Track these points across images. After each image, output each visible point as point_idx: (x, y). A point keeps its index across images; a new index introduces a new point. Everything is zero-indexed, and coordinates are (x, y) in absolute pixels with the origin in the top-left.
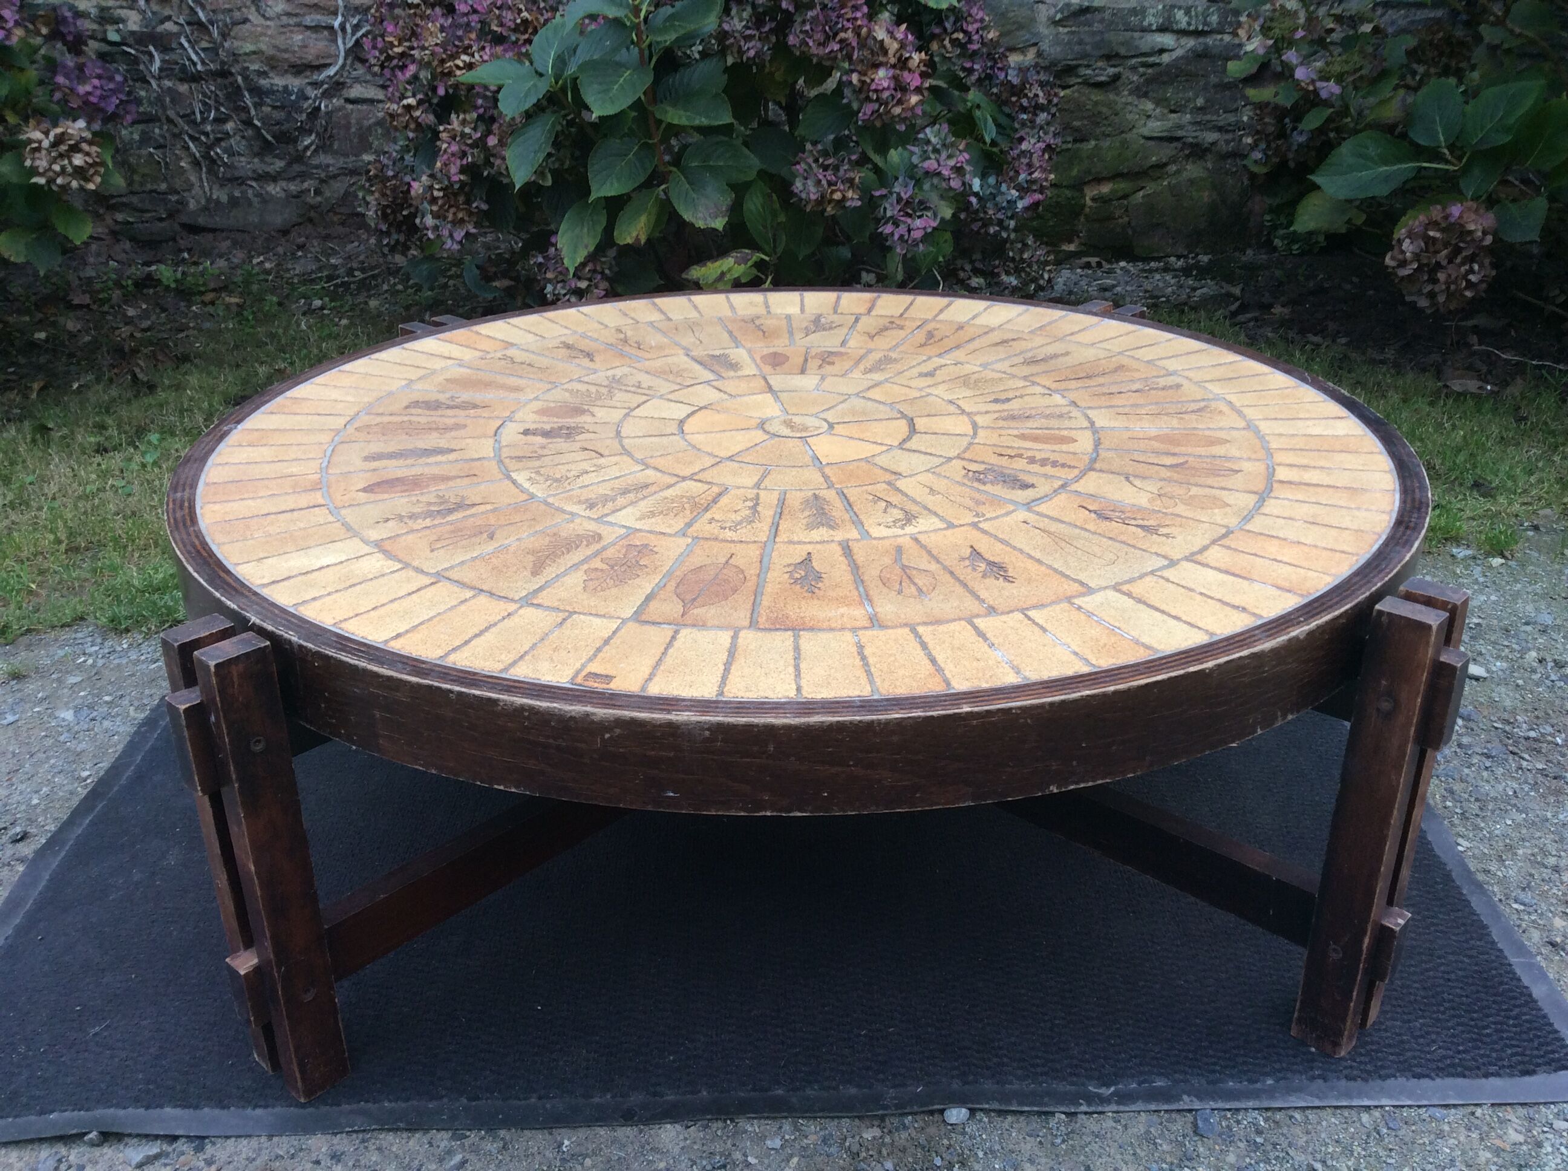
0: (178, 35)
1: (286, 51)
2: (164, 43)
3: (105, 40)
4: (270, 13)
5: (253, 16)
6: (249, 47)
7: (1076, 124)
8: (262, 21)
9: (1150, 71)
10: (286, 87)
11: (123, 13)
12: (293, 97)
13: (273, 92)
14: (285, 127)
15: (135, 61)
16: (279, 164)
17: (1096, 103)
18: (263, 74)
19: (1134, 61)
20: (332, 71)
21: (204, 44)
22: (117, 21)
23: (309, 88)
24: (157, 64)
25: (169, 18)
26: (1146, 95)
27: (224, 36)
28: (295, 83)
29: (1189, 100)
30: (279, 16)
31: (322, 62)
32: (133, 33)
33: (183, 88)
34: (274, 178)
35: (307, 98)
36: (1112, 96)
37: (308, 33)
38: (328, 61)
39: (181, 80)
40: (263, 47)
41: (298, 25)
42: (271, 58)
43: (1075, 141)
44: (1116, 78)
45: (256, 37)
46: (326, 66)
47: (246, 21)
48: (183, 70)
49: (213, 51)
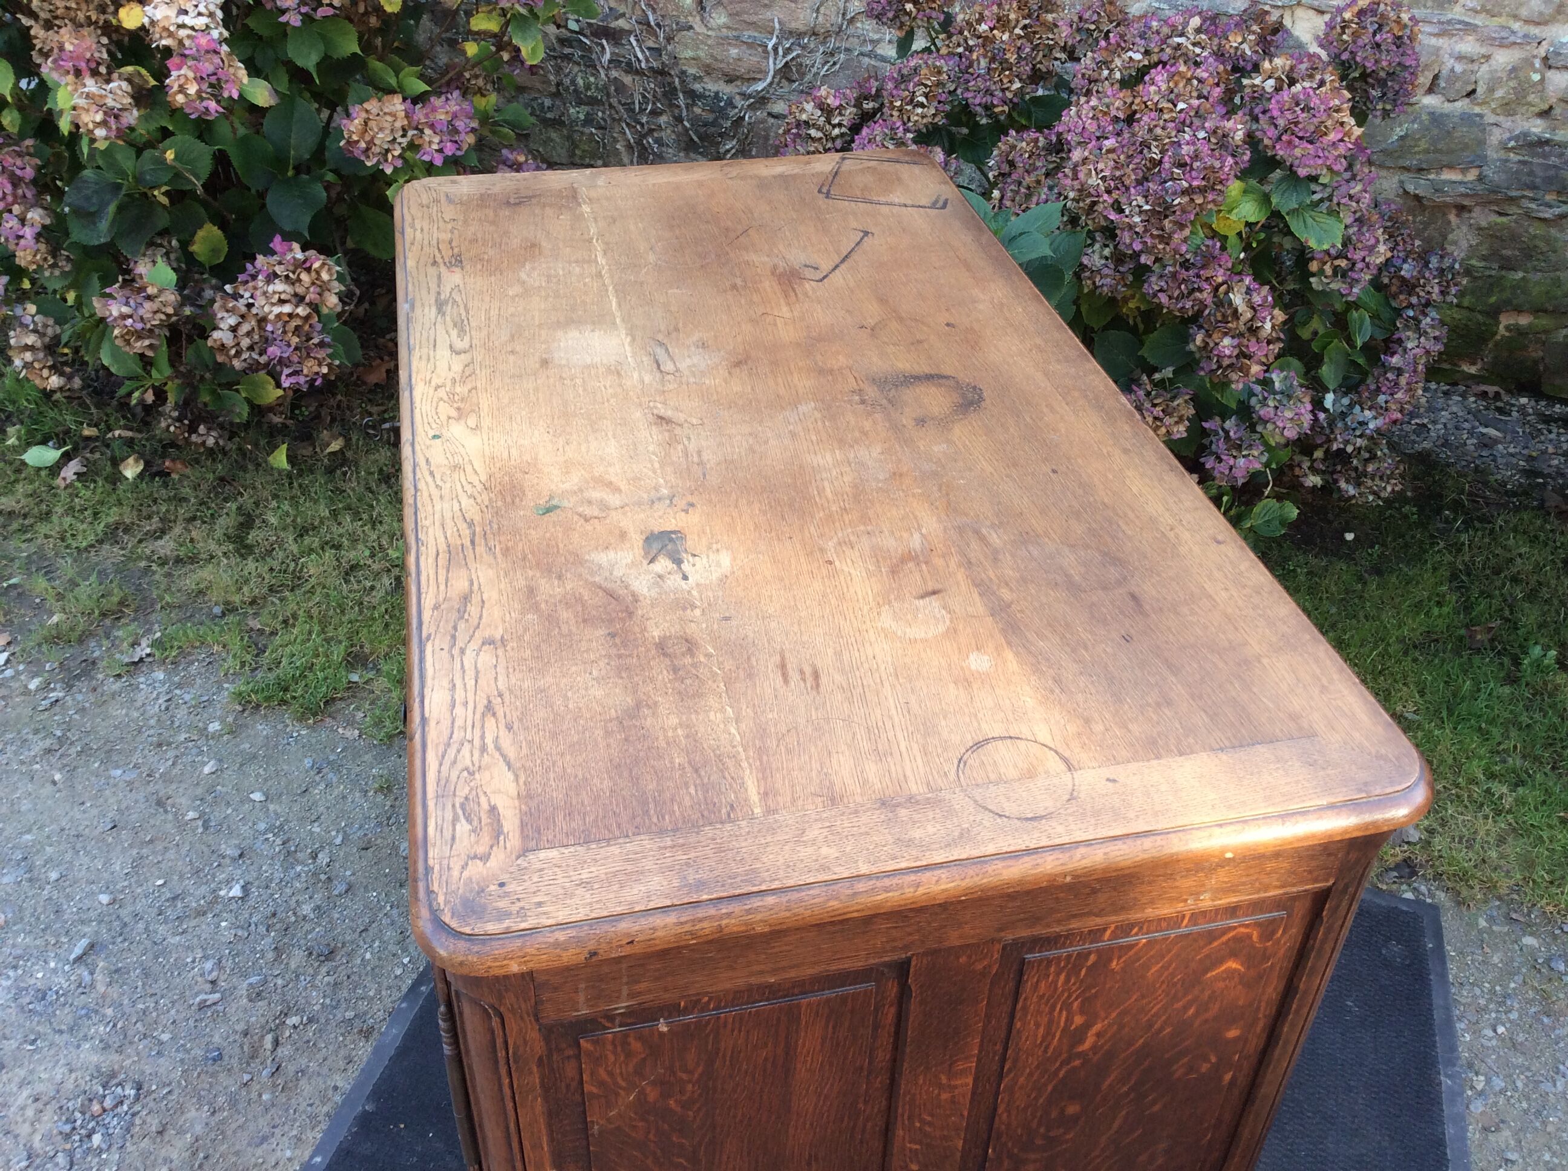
1: (722, 61)
2: (615, 36)
3: (565, 28)
4: (712, 23)
6: (689, 53)
7: (1506, 253)
8: (704, 30)
10: (717, 93)
12: (722, 104)
13: (705, 97)
14: (710, 131)
15: (590, 50)
17: (1535, 236)
18: (697, 79)
20: (760, 86)
21: (651, 44)
23: (737, 97)
24: (607, 56)
25: (623, 15)
27: (669, 39)
28: (727, 90)
30: (719, 28)
31: (752, 75)
32: (590, 25)
33: (627, 79)
35: (736, 107)
37: (744, 47)
38: (758, 76)
39: (627, 72)
40: (701, 54)
42: (708, 66)
43: (1501, 268)
45: (697, 45)
46: (756, 80)
47: (691, 27)
48: (629, 64)
49: (657, 51)
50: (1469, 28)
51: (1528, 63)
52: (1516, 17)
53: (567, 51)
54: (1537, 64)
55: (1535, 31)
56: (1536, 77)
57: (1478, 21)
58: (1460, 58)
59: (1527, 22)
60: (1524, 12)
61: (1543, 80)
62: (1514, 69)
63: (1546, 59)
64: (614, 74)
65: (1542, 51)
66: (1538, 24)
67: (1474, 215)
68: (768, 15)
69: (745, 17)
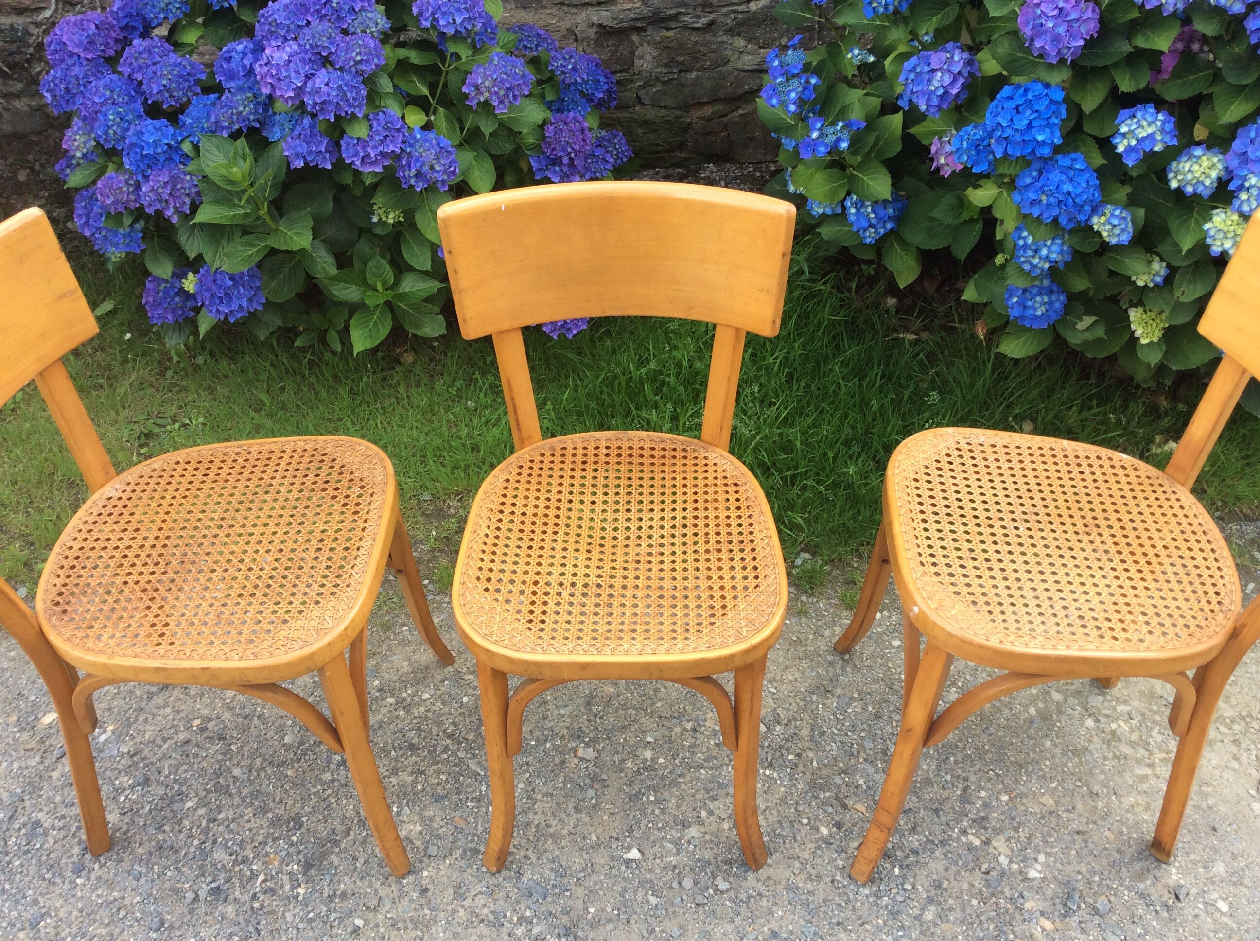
7: (680, 59)
9: (740, 16)
10: (12, 26)
12: (20, 34)
13: (2, 30)
14: (17, 58)
16: (19, 86)
17: (696, 43)
19: (725, 10)
20: (47, 14)
23: (31, 26)
26: (738, 34)
28: (19, 21)
29: (775, 39)
31: (38, 6)
34: (18, 97)
35: (33, 35)
36: (708, 37)
38: (43, 5)
43: (680, 71)
44: (711, 24)
46: (43, 9)
67: (648, 33)
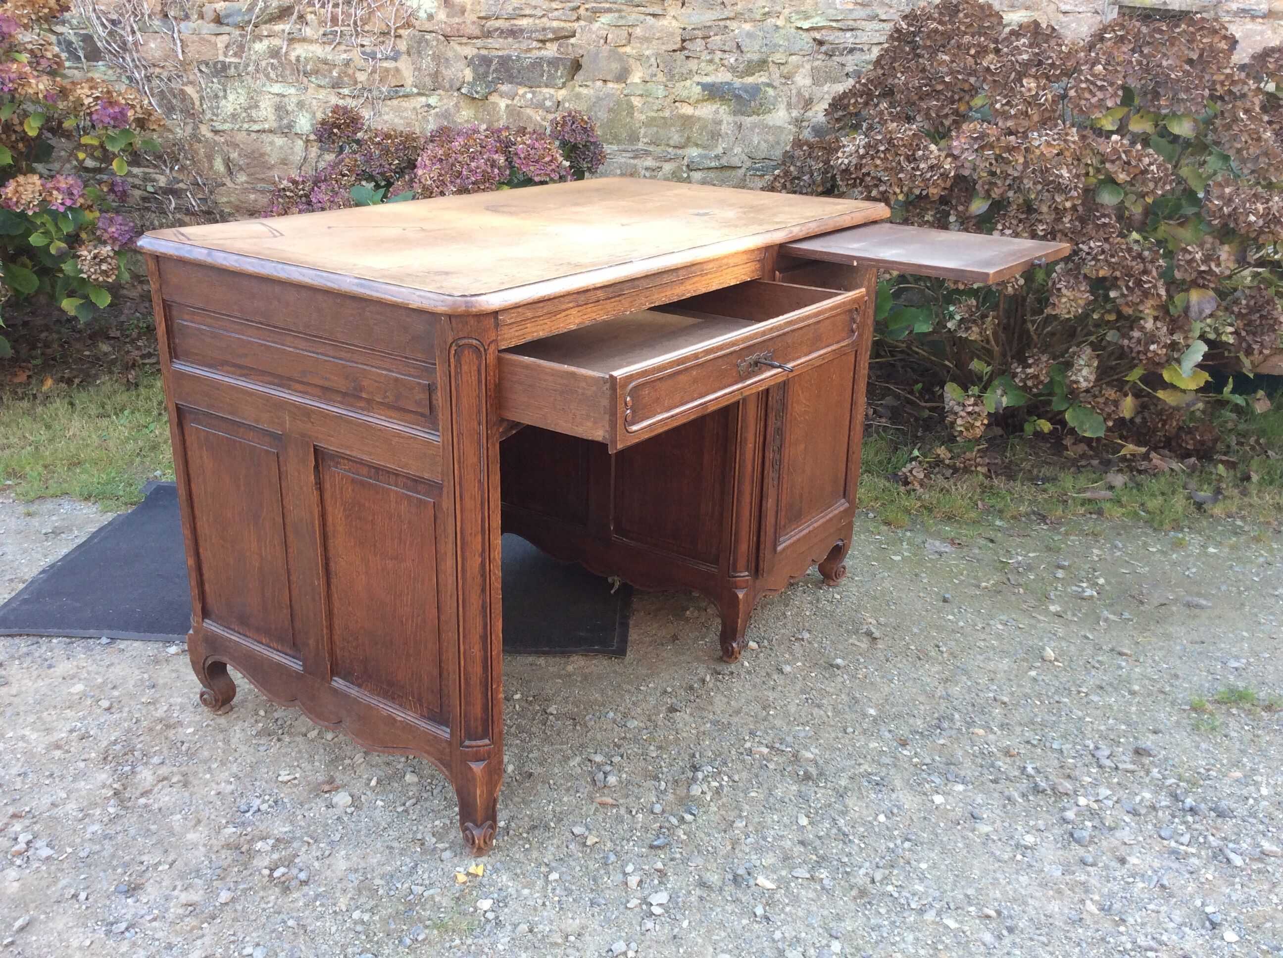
0: (186, 190)
1: (244, 202)
2: (176, 193)
3: (145, 190)
4: (238, 181)
5: (229, 183)
6: (225, 200)
8: (233, 185)
11: (157, 177)
15: (161, 203)
18: (230, 214)
21: (200, 196)
22: (154, 180)
24: (173, 205)
25: (182, 181)
27: (211, 192)
30: (242, 183)
32: (161, 188)
33: (186, 219)
37: (258, 194)
39: (185, 214)
40: (232, 199)
41: (253, 188)
42: (236, 206)
45: (229, 195)
47: (224, 184)
48: (187, 209)
49: (204, 200)
50: (647, 153)
51: (679, 168)
52: (668, 145)
53: (146, 205)
54: (684, 168)
55: (679, 152)
56: (685, 175)
57: (651, 148)
58: (647, 169)
59: (675, 147)
60: (672, 142)
61: (689, 177)
62: (674, 172)
63: (688, 166)
64: (178, 216)
65: (685, 162)
66: (680, 148)
68: (271, 173)
69: (257, 176)
